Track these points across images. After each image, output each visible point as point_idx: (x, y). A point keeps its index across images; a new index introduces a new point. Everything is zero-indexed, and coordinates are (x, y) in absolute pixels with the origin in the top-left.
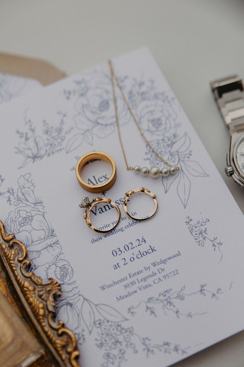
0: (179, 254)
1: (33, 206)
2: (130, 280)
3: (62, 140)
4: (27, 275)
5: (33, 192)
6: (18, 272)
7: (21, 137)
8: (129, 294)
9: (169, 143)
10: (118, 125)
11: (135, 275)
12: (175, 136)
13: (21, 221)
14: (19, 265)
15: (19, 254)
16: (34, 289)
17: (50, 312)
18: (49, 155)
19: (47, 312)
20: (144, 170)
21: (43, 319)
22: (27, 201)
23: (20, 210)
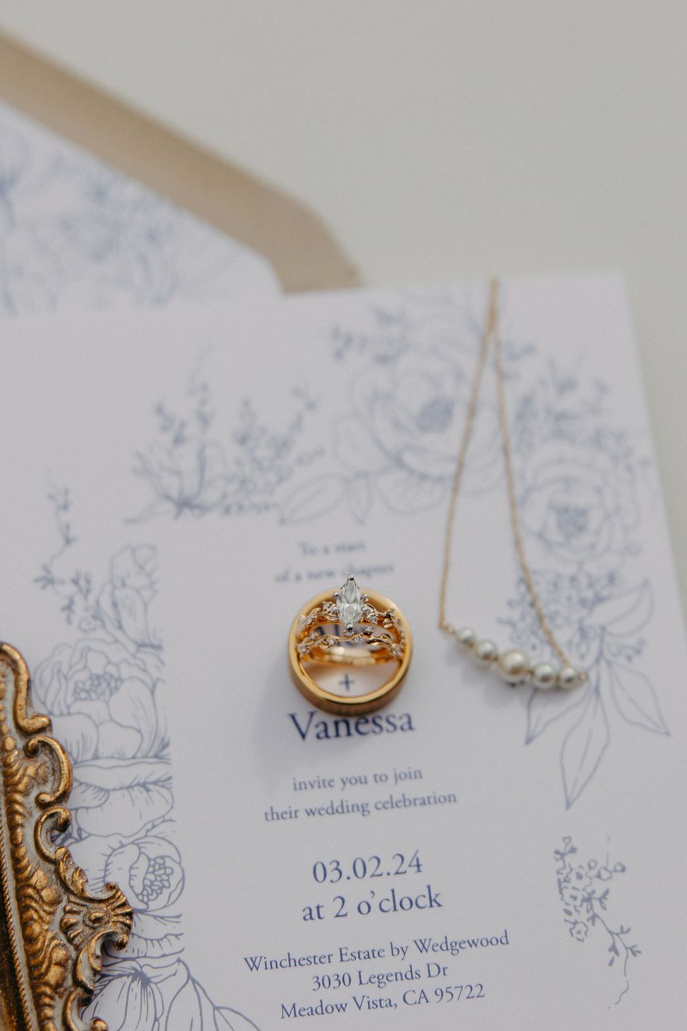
0: (504, 940)
1: (132, 648)
2: (336, 968)
3: (281, 480)
4: (49, 851)
5: (146, 606)
6: (26, 834)
7: (164, 428)
8: (322, 1010)
9: (589, 594)
10: (456, 490)
11: (357, 956)
12: (612, 579)
13: (84, 683)
14: (37, 813)
15: (45, 781)
16: (55, 902)
17: (78, 983)
18: (227, 511)
19: (69, 982)
20: (487, 647)
21: (52, 998)
22: (120, 627)
23: (89, 649)
